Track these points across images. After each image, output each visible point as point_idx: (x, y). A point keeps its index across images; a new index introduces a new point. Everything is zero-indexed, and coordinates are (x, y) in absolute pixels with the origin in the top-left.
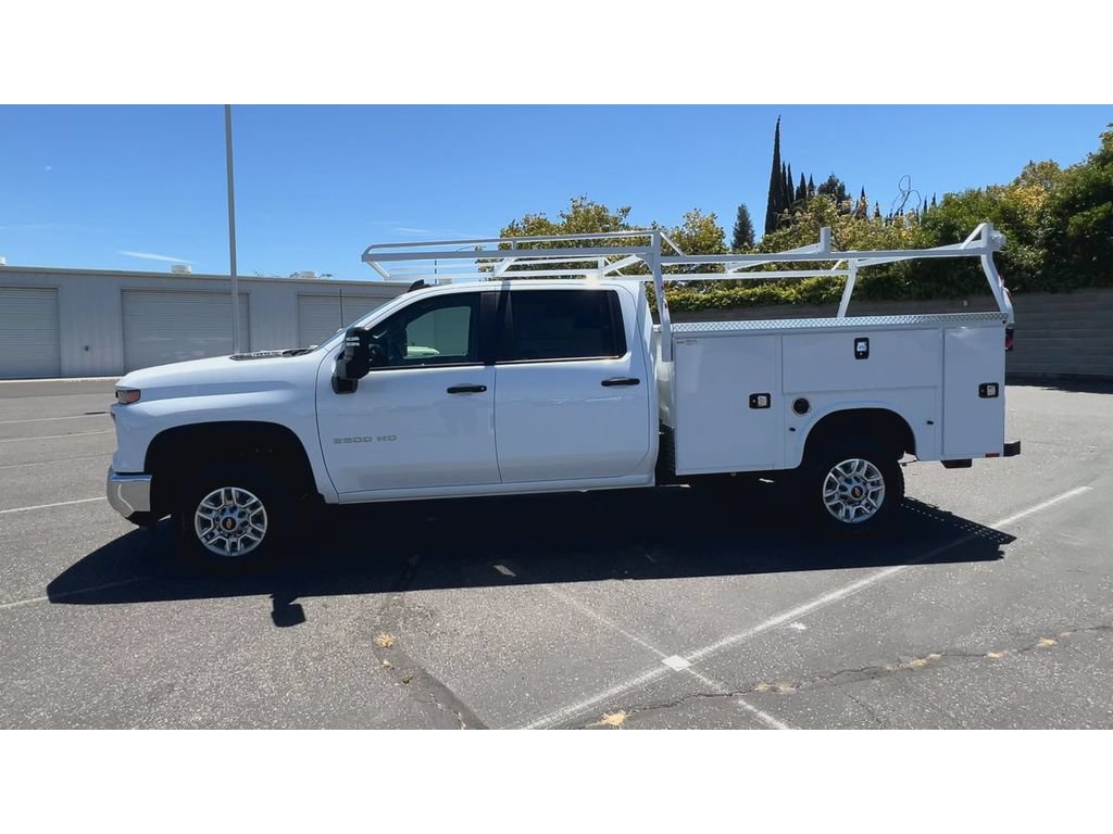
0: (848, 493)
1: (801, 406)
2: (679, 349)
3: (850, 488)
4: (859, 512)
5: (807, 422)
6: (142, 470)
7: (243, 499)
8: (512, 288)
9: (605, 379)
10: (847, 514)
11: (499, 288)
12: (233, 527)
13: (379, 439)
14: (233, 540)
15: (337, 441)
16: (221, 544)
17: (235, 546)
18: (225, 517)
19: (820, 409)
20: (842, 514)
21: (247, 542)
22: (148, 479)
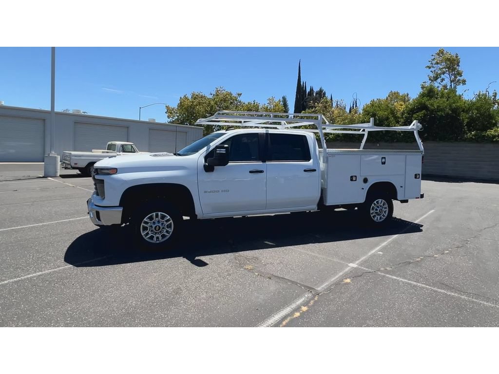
0: (378, 211)
1: (365, 181)
2: (330, 159)
3: (378, 209)
4: (380, 218)
5: (367, 186)
6: (118, 205)
7: (163, 217)
8: (270, 132)
9: (305, 169)
10: (377, 219)
11: (265, 132)
12: (159, 230)
13: (222, 191)
14: (157, 235)
15: (205, 192)
16: (152, 238)
17: (157, 238)
18: (155, 225)
19: (371, 182)
20: (376, 219)
21: (163, 236)
22: (121, 209)
